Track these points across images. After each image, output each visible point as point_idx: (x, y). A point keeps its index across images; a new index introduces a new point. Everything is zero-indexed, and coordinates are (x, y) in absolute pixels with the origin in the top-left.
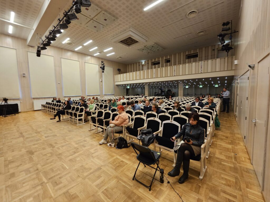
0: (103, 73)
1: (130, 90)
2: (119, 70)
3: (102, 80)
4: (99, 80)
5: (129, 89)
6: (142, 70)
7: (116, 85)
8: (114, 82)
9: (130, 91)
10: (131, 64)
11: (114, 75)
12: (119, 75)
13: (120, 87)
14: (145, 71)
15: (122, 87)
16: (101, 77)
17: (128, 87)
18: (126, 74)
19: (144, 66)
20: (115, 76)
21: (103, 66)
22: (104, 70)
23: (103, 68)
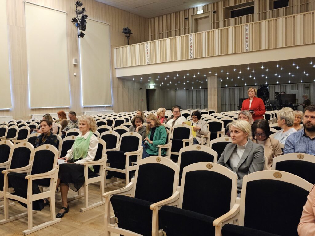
0: (80, 38)
1: (157, 92)
2: (127, 32)
3: (76, 61)
4: (69, 62)
5: (153, 90)
6: (196, 31)
7: (119, 78)
8: (113, 69)
9: (157, 96)
10: (160, 17)
11: (112, 47)
12: (129, 47)
13: (129, 84)
14: (204, 34)
15: (136, 86)
16: (74, 51)
17: (152, 86)
18: (153, 44)
19: (200, 21)
20: (115, 50)
21: (80, 17)
22: (83, 28)
23: (81, 24)
